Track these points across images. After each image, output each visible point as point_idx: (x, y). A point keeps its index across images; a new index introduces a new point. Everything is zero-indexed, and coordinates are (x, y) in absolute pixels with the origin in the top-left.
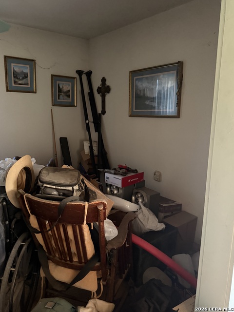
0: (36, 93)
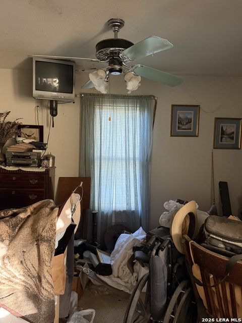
0: (198, 136)
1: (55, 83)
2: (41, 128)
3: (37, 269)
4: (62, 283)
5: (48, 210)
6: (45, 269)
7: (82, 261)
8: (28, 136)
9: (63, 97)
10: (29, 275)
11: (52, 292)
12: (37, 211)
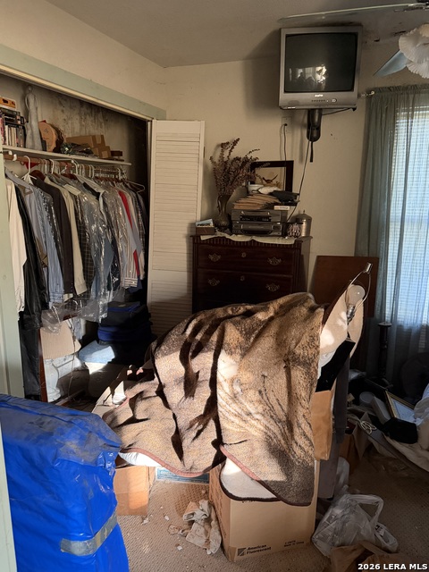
1: (320, 74)
2: (289, 166)
3: (285, 408)
4: (325, 441)
5: (304, 310)
6: (301, 411)
7: (359, 409)
8: (267, 181)
9: (334, 101)
10: (272, 417)
11: (311, 452)
12: (285, 311)
